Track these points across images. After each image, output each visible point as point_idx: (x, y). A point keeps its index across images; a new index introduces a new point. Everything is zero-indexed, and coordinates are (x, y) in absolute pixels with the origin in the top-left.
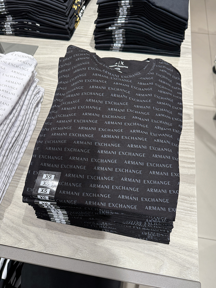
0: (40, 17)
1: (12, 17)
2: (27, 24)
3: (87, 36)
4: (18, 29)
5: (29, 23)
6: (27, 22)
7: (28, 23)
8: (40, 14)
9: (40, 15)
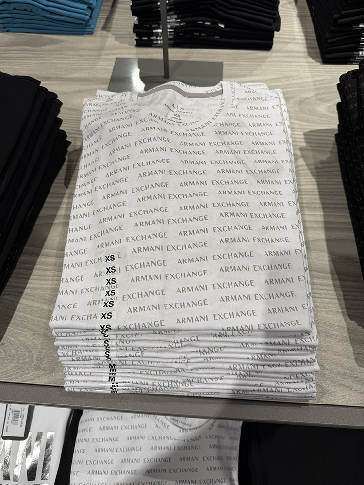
0: (230, 11)
1: (177, 14)
2: (203, 26)
3: (296, 41)
4: (182, 34)
5: (206, 23)
6: (202, 23)
7: (204, 23)
8: (230, 7)
9: (230, 9)
